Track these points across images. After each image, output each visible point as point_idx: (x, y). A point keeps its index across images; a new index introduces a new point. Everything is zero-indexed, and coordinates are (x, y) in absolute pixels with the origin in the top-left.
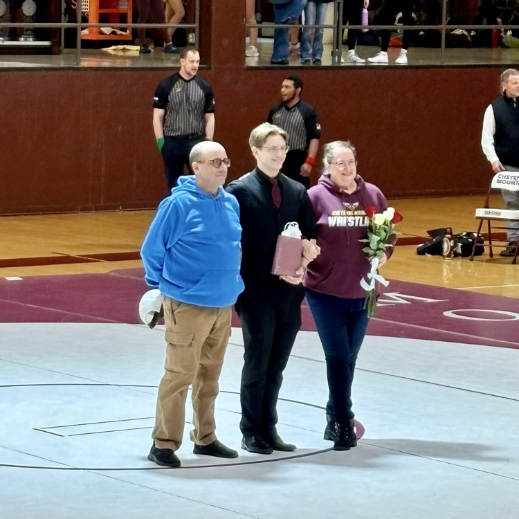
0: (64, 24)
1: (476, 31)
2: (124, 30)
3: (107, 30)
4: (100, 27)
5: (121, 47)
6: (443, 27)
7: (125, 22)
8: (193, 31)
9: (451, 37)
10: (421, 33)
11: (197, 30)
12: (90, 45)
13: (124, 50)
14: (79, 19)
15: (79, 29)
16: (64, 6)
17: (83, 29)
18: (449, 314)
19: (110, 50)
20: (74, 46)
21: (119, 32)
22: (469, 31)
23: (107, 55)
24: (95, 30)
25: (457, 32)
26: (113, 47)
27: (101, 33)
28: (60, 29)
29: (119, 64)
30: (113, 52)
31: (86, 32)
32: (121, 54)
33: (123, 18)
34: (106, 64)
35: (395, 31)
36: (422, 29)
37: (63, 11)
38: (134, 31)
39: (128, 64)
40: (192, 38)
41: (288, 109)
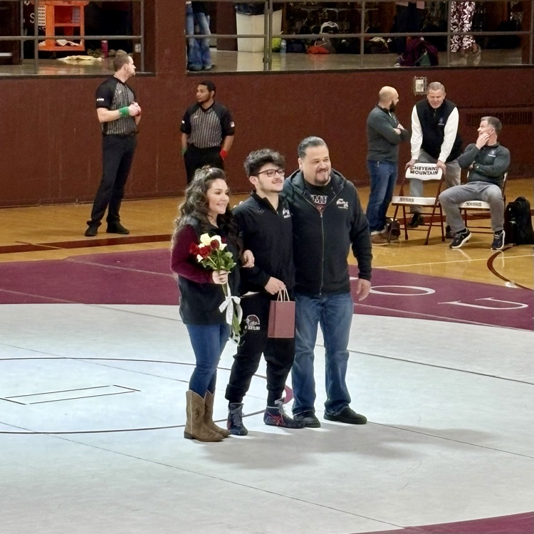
0: (23, 37)
1: (392, 38)
2: (78, 41)
3: (62, 42)
4: (56, 40)
5: (74, 57)
6: (362, 35)
7: (79, 34)
8: (138, 41)
9: (370, 44)
10: (344, 41)
11: (142, 41)
12: (45, 55)
13: (78, 59)
14: (36, 32)
15: (36, 42)
16: (23, 21)
17: (40, 41)
19: (66, 60)
20: (32, 57)
21: (73, 44)
22: (386, 38)
23: (63, 65)
24: (52, 42)
25: (376, 40)
26: (68, 57)
27: (57, 45)
28: (20, 41)
29: (73, 72)
30: (67, 62)
31: (43, 44)
32: (75, 63)
33: (76, 31)
34: (62, 72)
35: (319, 39)
36: (343, 36)
37: (22, 25)
38: (87, 43)
39: (82, 72)
40: (138, 48)
41: (205, 111)
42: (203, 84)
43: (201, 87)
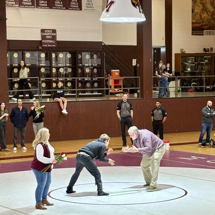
0: (105, 89)
1: (212, 87)
2: (121, 90)
3: (116, 90)
4: (114, 89)
5: (120, 94)
6: (204, 86)
7: (121, 88)
8: (139, 89)
9: (206, 89)
10: (198, 88)
11: (140, 89)
12: (111, 94)
13: (121, 95)
14: (109, 87)
15: (109, 90)
16: (105, 84)
17: (110, 90)
18: (208, 161)
19: (117, 95)
20: (108, 94)
21: (120, 90)
22: (211, 87)
23: (117, 96)
24: (113, 90)
25: (208, 88)
26: (118, 94)
27: (115, 91)
28: (104, 90)
29: (120, 99)
30: (118, 96)
31: (111, 90)
32: (120, 96)
33: (120, 87)
34: (116, 99)
35: (191, 88)
36: (198, 87)
37: (105, 85)
38: (123, 90)
40: (138, 91)
41: (158, 109)
42: (158, 101)
43: (157, 103)
